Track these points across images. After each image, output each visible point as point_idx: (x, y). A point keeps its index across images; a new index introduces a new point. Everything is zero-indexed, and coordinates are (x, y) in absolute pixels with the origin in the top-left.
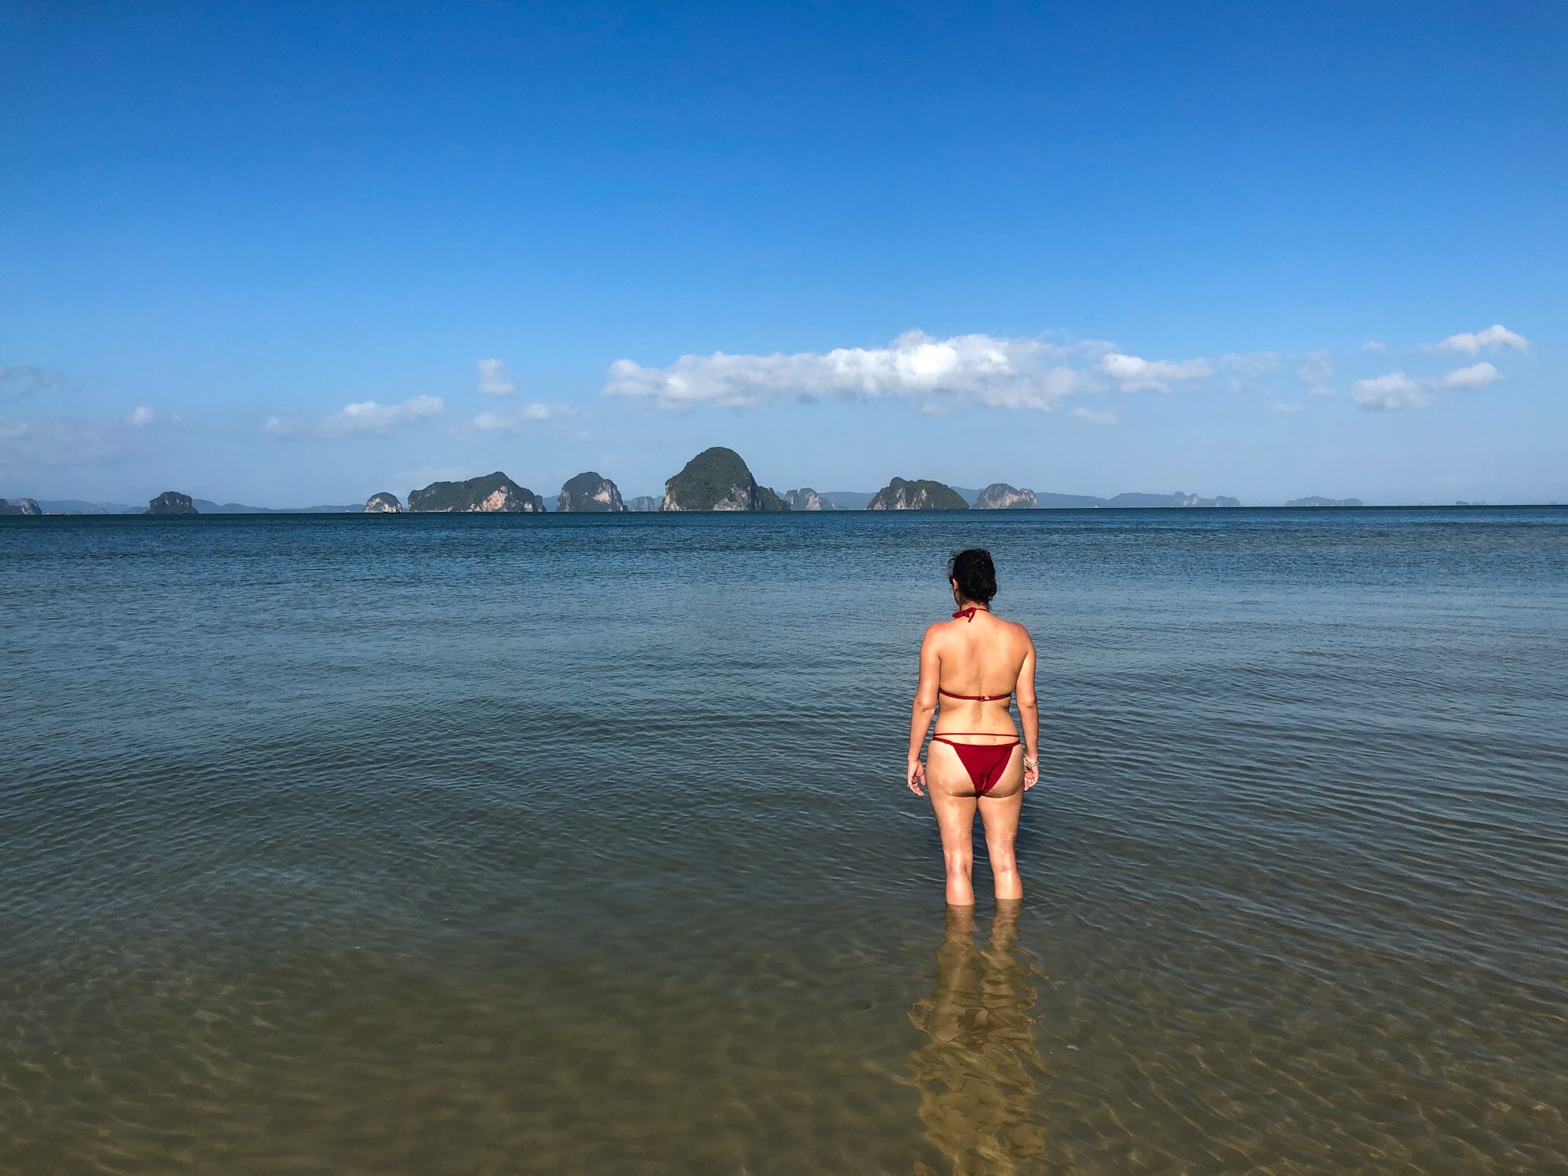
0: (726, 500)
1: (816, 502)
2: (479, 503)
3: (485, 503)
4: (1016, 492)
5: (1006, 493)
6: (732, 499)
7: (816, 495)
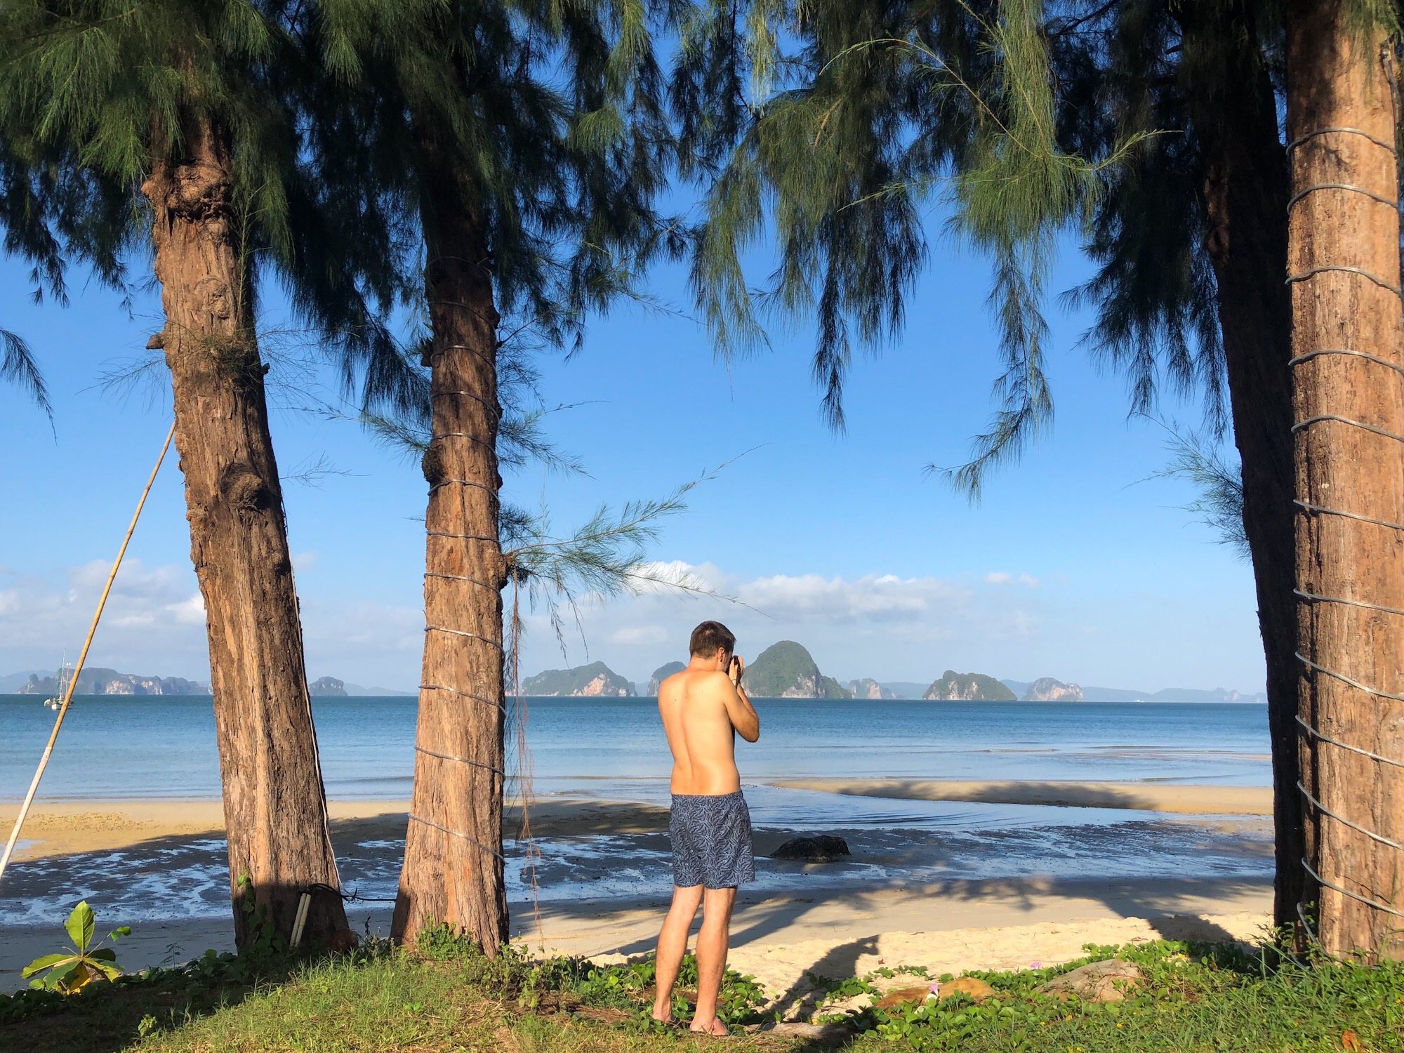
0: (793, 688)
1: (876, 691)
2: (581, 689)
3: (586, 688)
4: (1063, 686)
5: (1054, 686)
6: (799, 687)
7: (877, 684)
